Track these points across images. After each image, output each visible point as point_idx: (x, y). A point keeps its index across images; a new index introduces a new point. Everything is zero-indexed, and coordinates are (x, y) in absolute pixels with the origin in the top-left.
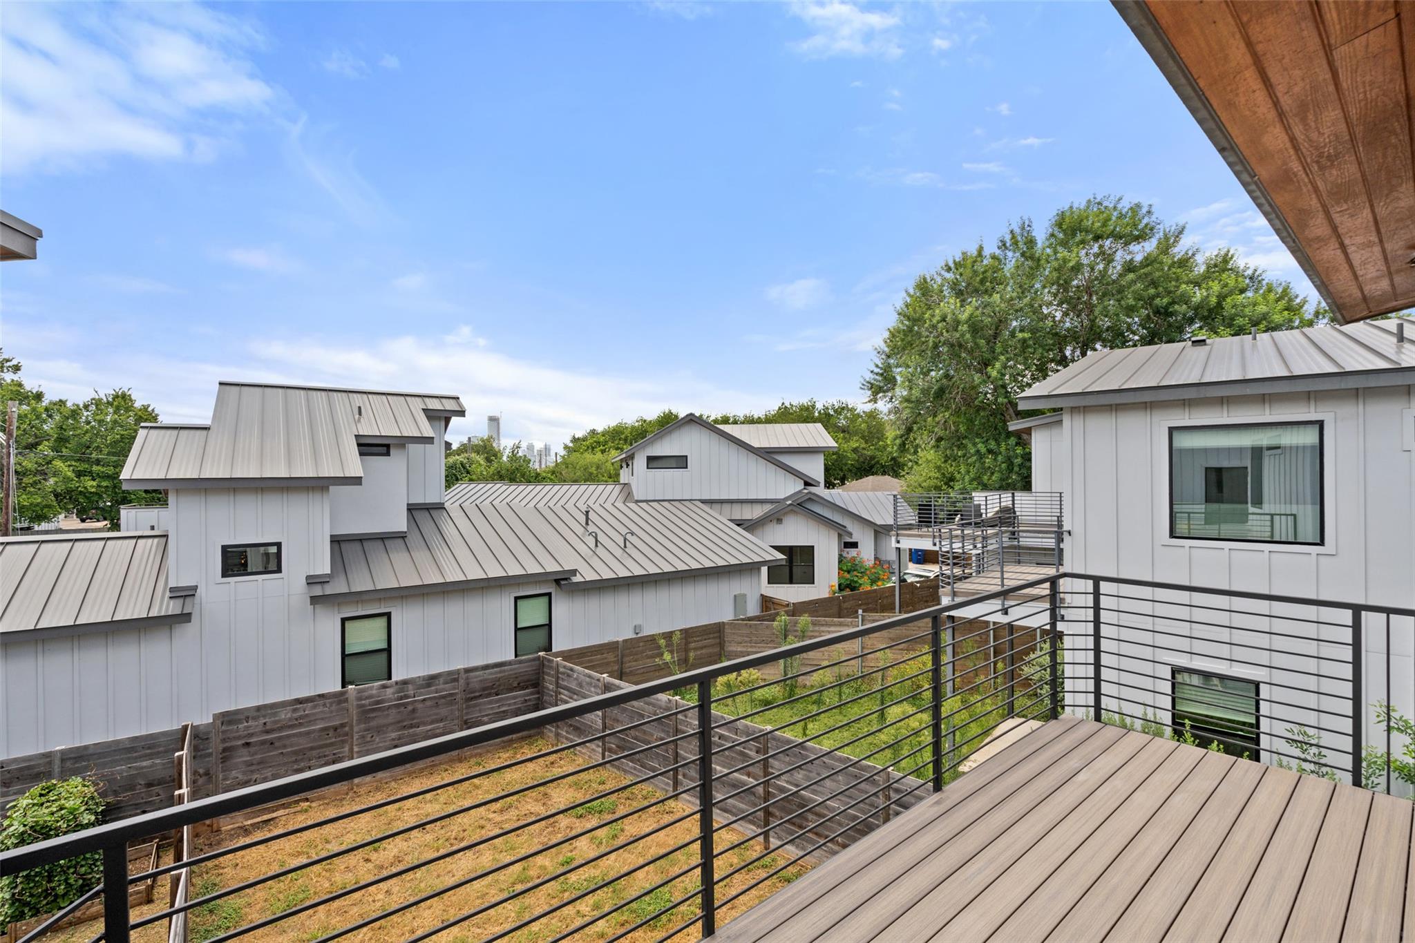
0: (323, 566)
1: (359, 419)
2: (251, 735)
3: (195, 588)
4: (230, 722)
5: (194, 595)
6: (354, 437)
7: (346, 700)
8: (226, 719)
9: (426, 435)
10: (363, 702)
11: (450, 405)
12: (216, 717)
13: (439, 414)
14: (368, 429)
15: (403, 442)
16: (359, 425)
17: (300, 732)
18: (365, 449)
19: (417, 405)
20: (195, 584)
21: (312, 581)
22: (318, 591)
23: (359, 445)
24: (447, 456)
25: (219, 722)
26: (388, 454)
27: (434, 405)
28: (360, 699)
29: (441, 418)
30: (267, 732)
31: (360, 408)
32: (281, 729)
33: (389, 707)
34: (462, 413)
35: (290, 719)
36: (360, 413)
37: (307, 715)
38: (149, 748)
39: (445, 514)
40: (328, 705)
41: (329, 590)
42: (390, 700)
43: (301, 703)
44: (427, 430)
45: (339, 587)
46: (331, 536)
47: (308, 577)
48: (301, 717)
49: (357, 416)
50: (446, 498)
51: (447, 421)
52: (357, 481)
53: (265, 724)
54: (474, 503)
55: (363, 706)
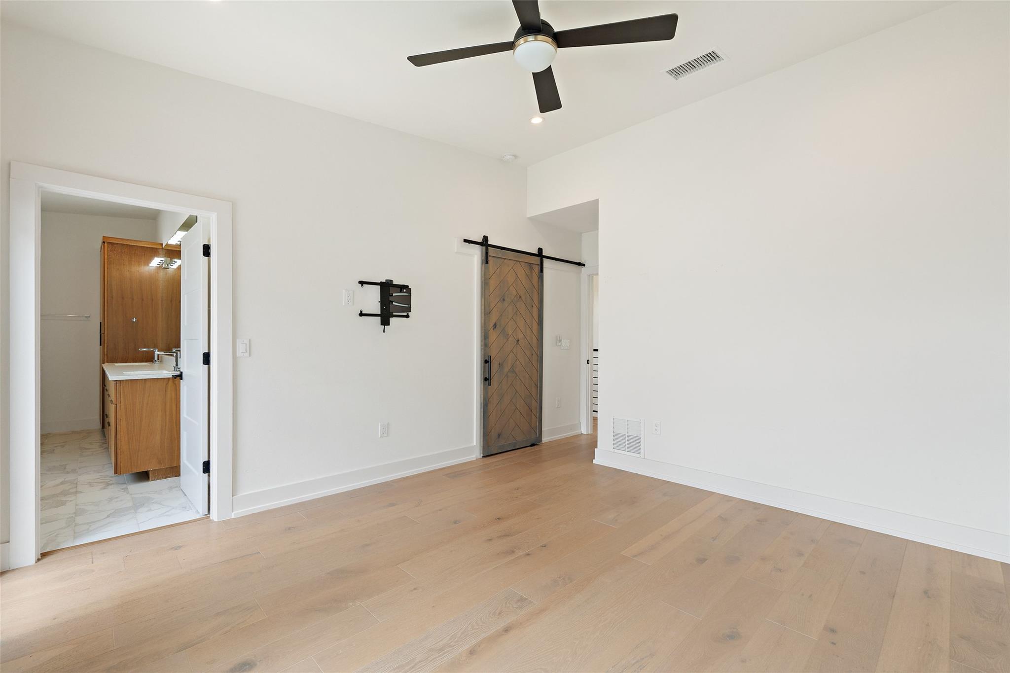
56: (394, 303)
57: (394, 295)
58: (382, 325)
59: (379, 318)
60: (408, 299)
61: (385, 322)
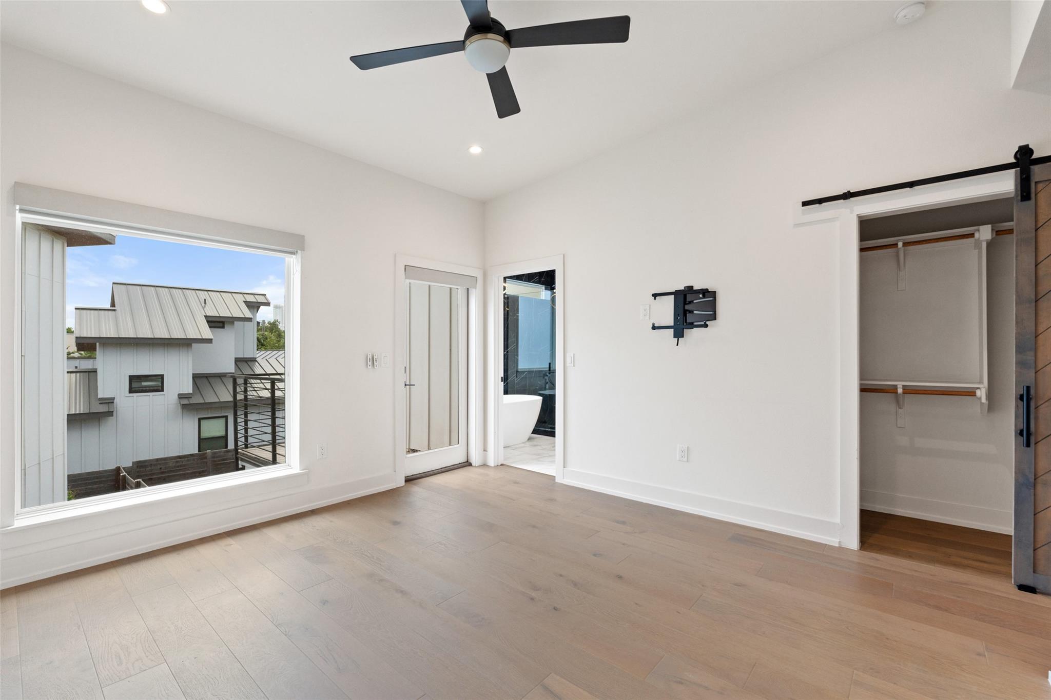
0: (188, 388)
1: (205, 306)
2: (153, 474)
3: (114, 399)
4: (141, 467)
5: (113, 402)
6: (204, 317)
7: (206, 458)
8: (140, 465)
9: (247, 316)
10: (215, 459)
11: (261, 299)
12: (133, 463)
13: (253, 304)
14: (212, 313)
15: (232, 320)
16: (205, 309)
17: (180, 474)
18: (213, 324)
19: (240, 299)
20: (113, 396)
21: (181, 396)
22: (185, 402)
23: (208, 322)
24: (258, 331)
25: (135, 466)
26: (223, 327)
27: (251, 299)
28: (213, 457)
29: (254, 306)
30: (162, 473)
31: (205, 300)
32: (169, 472)
33: (230, 463)
34: (268, 304)
35: (175, 467)
36: (205, 303)
37: (184, 465)
38: (97, 478)
39: (257, 364)
40: (196, 460)
41: (193, 401)
42: (230, 459)
43: (180, 458)
44: (248, 314)
45: (197, 400)
46: (193, 374)
47: (179, 395)
48: (181, 466)
49: (203, 305)
50: (258, 356)
51: (258, 308)
52: (209, 341)
53: (161, 468)
54: (265, 358)
55: (215, 461)
56: (695, 312)
57: (695, 302)
58: (674, 337)
59: (672, 331)
60: (712, 305)
61: (679, 334)
